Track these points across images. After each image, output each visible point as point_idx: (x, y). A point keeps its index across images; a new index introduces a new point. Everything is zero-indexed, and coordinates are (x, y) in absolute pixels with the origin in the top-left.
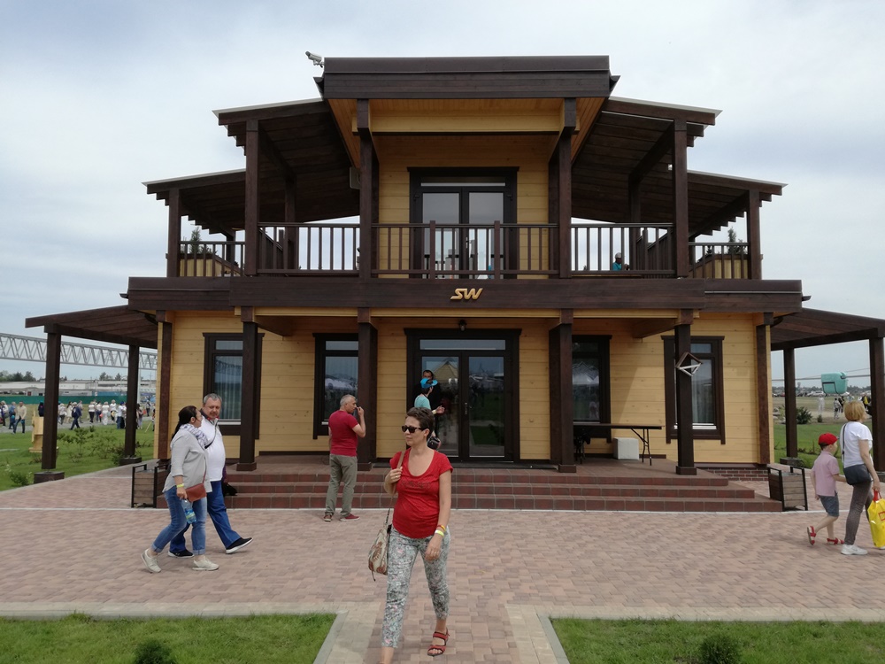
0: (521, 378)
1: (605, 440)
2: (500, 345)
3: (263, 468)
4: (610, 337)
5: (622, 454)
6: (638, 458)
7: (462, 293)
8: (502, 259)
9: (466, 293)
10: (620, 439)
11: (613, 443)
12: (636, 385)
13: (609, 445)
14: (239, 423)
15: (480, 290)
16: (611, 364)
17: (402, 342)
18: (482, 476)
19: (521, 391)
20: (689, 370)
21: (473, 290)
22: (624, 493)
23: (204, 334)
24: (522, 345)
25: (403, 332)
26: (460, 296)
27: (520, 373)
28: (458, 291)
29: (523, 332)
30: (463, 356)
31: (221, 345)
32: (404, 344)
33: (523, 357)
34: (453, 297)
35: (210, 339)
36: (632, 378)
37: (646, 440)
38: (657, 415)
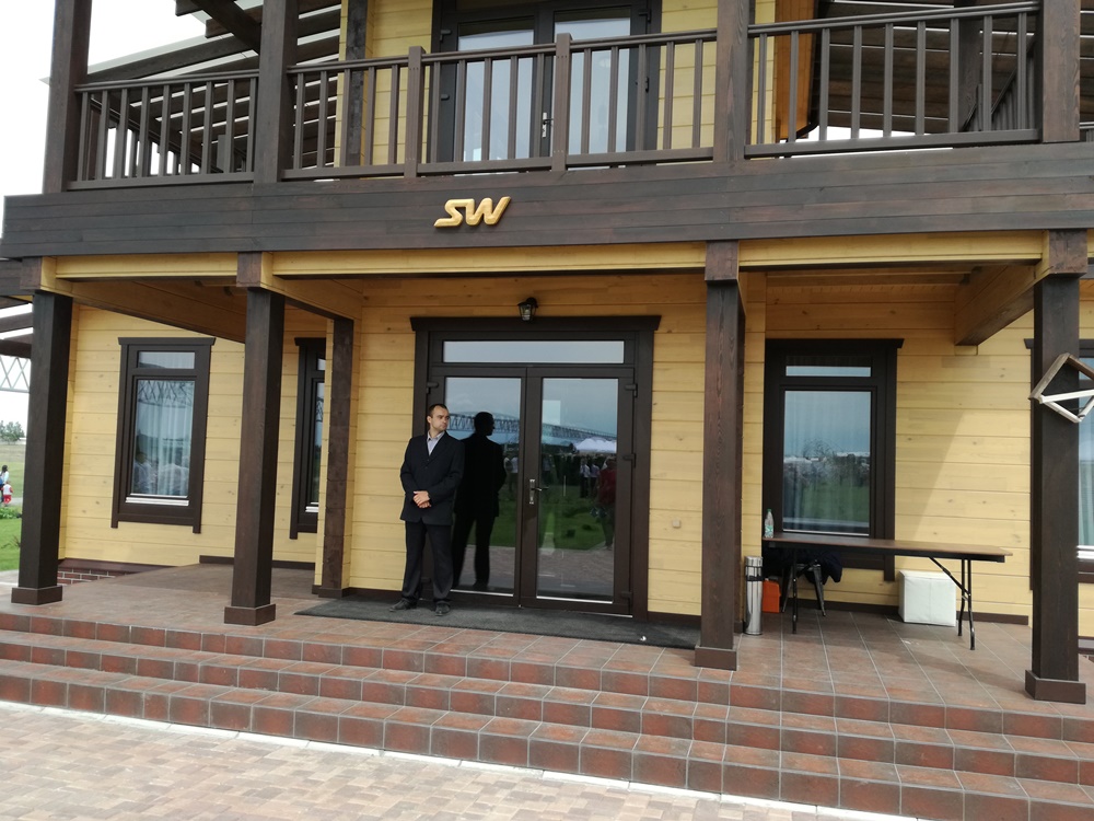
0: (655, 427)
1: (879, 574)
2: (611, 352)
4: (899, 343)
5: (915, 609)
6: (953, 621)
7: (461, 210)
9: (469, 210)
10: (905, 572)
11: (893, 578)
12: (959, 453)
13: (888, 587)
15: (503, 201)
16: (899, 404)
17: (406, 345)
19: (654, 455)
21: (487, 202)
23: (122, 341)
24: (660, 353)
25: (409, 325)
26: (456, 218)
27: (655, 416)
28: (451, 205)
29: (663, 322)
30: (532, 378)
31: (148, 358)
32: (411, 352)
33: (662, 379)
34: (441, 222)
35: (131, 349)
36: (949, 437)
37: (966, 588)
38: (1010, 527)
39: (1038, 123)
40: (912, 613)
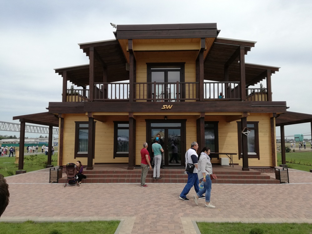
0: (187, 136)
1: (217, 158)
2: (179, 125)
3: (96, 169)
4: (218, 122)
5: (223, 163)
6: (228, 165)
7: (166, 107)
8: (180, 95)
9: (167, 107)
10: (222, 158)
11: (220, 160)
12: (228, 139)
13: (218, 160)
14: (87, 153)
16: (219, 131)
17: (144, 124)
18: (173, 171)
19: (187, 141)
20: (246, 133)
21: (169, 106)
22: (224, 177)
23: (75, 122)
24: (187, 125)
25: (145, 121)
26: (165, 108)
27: (186, 135)
28: (164, 106)
29: (187, 120)
30: (166, 129)
31: (81, 126)
32: (145, 125)
33: (187, 129)
34: (162, 108)
35: (77, 123)
36: (226, 136)
37: (231, 158)
38: (235, 149)
39: (241, 97)
40: (223, 164)
